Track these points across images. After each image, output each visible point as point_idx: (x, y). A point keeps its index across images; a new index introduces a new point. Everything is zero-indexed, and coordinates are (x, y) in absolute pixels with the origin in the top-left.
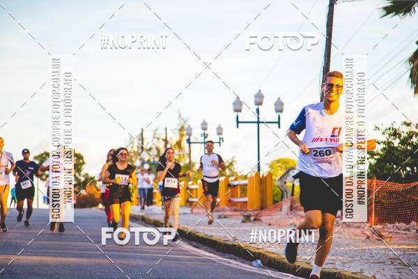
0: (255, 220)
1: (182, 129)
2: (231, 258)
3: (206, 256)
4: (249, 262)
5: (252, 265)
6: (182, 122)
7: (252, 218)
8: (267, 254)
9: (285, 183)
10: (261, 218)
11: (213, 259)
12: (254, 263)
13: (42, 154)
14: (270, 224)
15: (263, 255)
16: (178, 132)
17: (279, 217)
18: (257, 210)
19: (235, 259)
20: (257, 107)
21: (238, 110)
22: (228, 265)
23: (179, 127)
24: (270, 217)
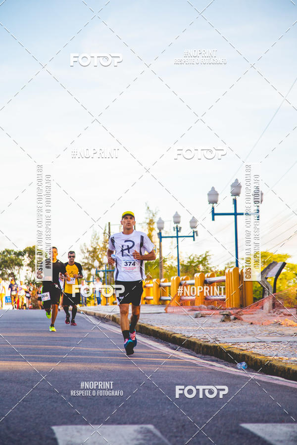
0: (235, 319)
1: (151, 223)
2: (213, 361)
3: (186, 358)
4: (232, 365)
5: (237, 368)
6: (151, 215)
7: (232, 317)
8: (253, 356)
9: (266, 278)
10: (242, 317)
11: (194, 362)
13: (4, 253)
14: (252, 324)
15: (248, 357)
16: (147, 226)
17: (260, 315)
18: (236, 308)
19: (217, 361)
20: (234, 197)
21: (213, 202)
22: (211, 368)
23: (148, 221)
24: (252, 316)
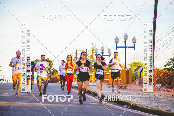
0: (124, 88)
1: (93, 50)
2: (114, 104)
3: (104, 103)
4: (122, 106)
5: (123, 107)
6: (93, 47)
7: (123, 87)
8: (130, 102)
9: (137, 72)
10: (127, 87)
11: (107, 104)
12: (124, 106)
13: (35, 61)
14: (131, 90)
15: (128, 103)
16: (91, 51)
17: (134, 87)
18: (125, 84)
19: (116, 105)
20: (125, 40)
21: (117, 42)
22: (113, 107)
23: (92, 49)
24: (131, 87)
